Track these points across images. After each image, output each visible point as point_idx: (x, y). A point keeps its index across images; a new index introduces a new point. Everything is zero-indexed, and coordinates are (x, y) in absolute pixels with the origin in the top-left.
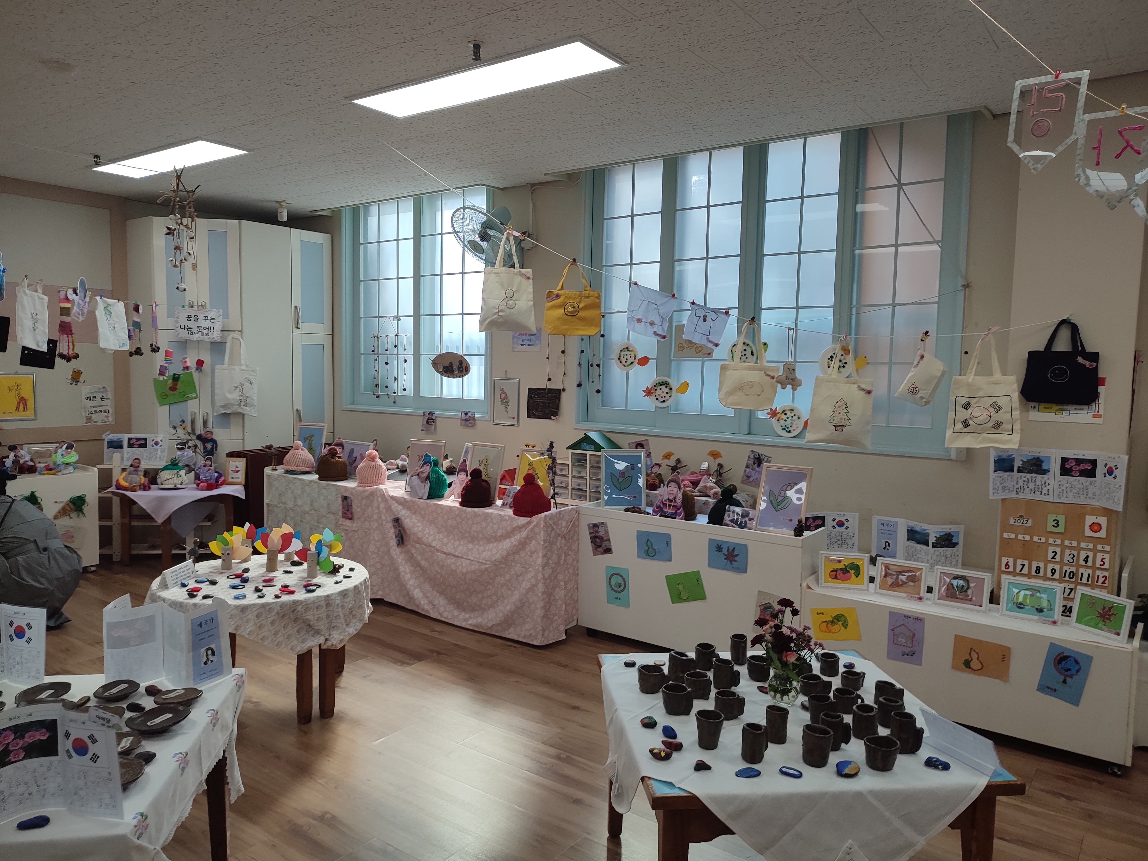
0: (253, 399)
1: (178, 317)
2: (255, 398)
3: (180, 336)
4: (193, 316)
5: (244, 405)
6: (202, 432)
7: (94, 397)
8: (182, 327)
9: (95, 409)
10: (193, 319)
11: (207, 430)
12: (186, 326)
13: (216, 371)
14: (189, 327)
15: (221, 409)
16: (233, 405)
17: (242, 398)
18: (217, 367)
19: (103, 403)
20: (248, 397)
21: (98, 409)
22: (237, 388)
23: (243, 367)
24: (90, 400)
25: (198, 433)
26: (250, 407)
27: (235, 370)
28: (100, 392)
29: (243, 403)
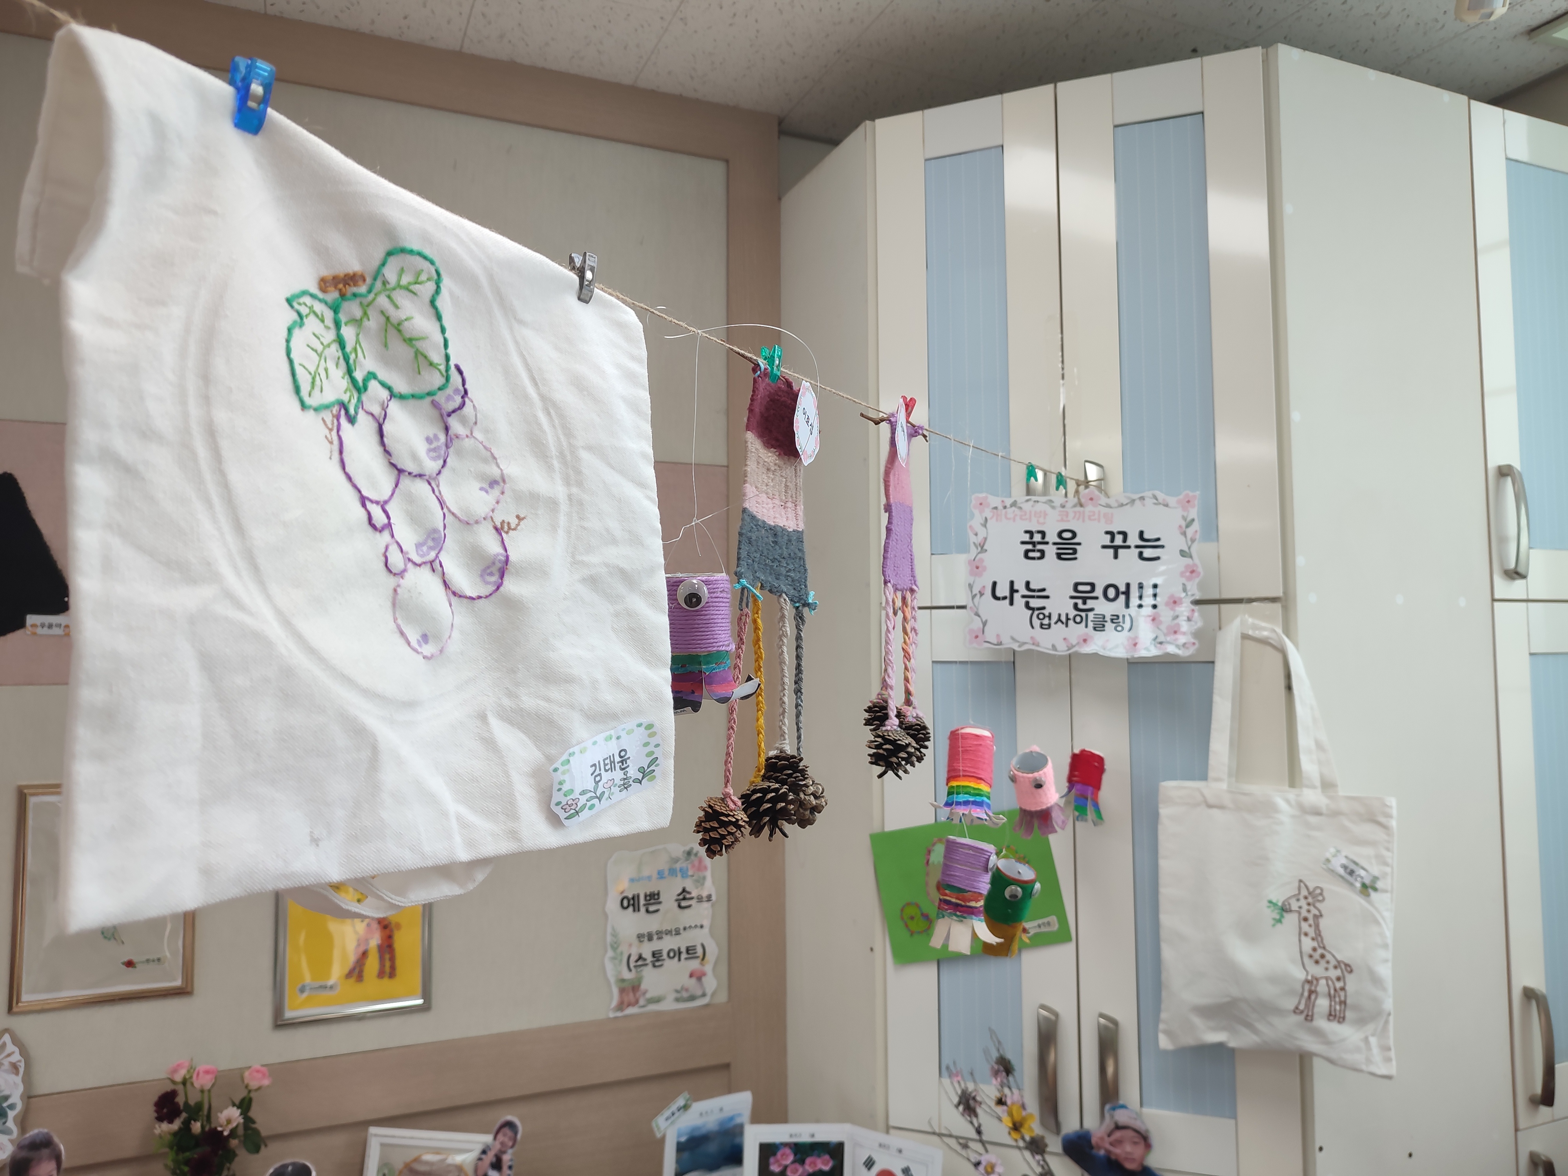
0: (1376, 980)
1: (982, 547)
2: (1385, 971)
3: (990, 636)
4: (1052, 537)
5: (1332, 1016)
6: (1092, 1123)
7: (653, 897)
8: (1003, 590)
9: (656, 945)
10: (1051, 551)
11: (1122, 1117)
12: (1020, 586)
13: (1165, 811)
14: (1034, 592)
15: (1197, 1021)
16: (1266, 1009)
17: (1317, 971)
18: (1170, 788)
19: (687, 918)
20: (1349, 968)
21: (667, 944)
22: (1285, 909)
23: (1312, 796)
24: (636, 909)
25: (1070, 1125)
26: (1361, 1022)
27: (1273, 808)
28: (672, 872)
29: (1322, 1004)
